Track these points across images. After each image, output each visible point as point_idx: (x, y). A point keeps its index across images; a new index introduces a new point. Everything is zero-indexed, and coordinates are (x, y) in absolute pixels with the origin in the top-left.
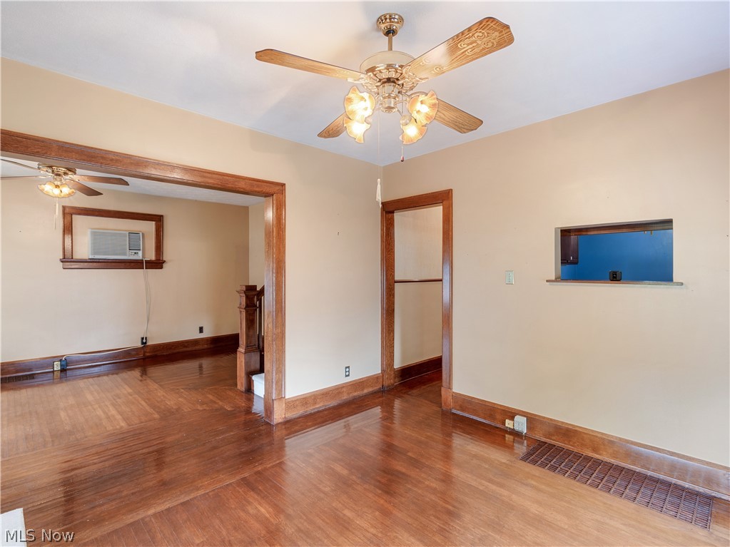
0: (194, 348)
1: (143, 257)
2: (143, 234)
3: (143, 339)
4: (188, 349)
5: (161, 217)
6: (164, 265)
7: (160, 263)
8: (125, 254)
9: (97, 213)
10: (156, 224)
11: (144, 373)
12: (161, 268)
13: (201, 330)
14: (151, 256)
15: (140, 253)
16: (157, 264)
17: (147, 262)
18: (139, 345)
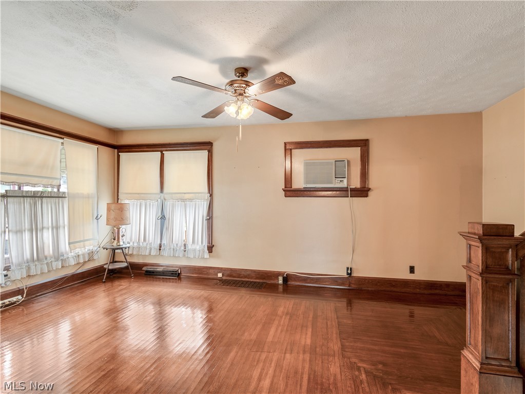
0: (403, 290)
1: (348, 185)
2: (348, 162)
3: (348, 268)
4: (395, 289)
5: (367, 141)
6: (370, 193)
7: (365, 191)
8: (331, 183)
9: (309, 145)
10: (361, 150)
11: (350, 303)
12: (367, 196)
13: (412, 270)
14: (356, 183)
15: (345, 180)
16: (362, 192)
17: (352, 190)
18: (344, 274)
